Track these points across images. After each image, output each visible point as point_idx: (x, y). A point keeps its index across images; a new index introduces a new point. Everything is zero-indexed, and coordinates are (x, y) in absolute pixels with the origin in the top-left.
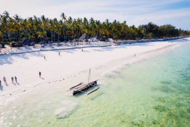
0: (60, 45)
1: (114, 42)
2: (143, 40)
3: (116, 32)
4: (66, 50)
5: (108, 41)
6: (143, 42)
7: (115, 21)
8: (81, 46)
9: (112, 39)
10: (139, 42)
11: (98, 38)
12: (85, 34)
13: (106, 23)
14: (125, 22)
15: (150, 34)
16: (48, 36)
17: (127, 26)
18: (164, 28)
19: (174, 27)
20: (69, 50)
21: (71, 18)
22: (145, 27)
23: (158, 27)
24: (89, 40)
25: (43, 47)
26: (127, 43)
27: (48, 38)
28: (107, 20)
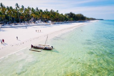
0: (17, 24)
1: (52, 23)
2: (68, 22)
3: (53, 16)
4: (22, 27)
5: (48, 22)
6: (68, 23)
7: (52, 10)
8: (31, 25)
9: (50, 21)
10: (66, 23)
11: (41, 21)
12: (33, 18)
13: (46, 11)
14: (58, 11)
15: (72, 18)
16: (6, 19)
17: (59, 14)
18: (78, 16)
19: (83, 15)
20: (23, 27)
21: (23, 7)
22: (69, 14)
23: (75, 15)
24: (36, 21)
25: (3, 25)
26: (59, 23)
27: (6, 20)
28: (47, 10)
